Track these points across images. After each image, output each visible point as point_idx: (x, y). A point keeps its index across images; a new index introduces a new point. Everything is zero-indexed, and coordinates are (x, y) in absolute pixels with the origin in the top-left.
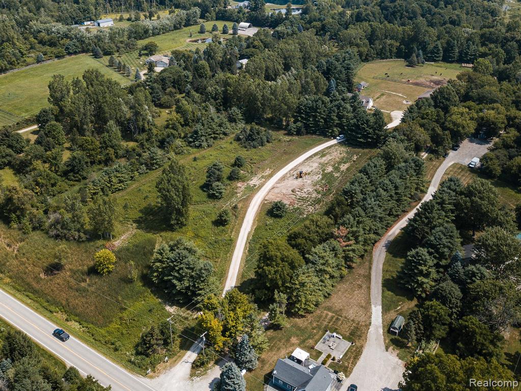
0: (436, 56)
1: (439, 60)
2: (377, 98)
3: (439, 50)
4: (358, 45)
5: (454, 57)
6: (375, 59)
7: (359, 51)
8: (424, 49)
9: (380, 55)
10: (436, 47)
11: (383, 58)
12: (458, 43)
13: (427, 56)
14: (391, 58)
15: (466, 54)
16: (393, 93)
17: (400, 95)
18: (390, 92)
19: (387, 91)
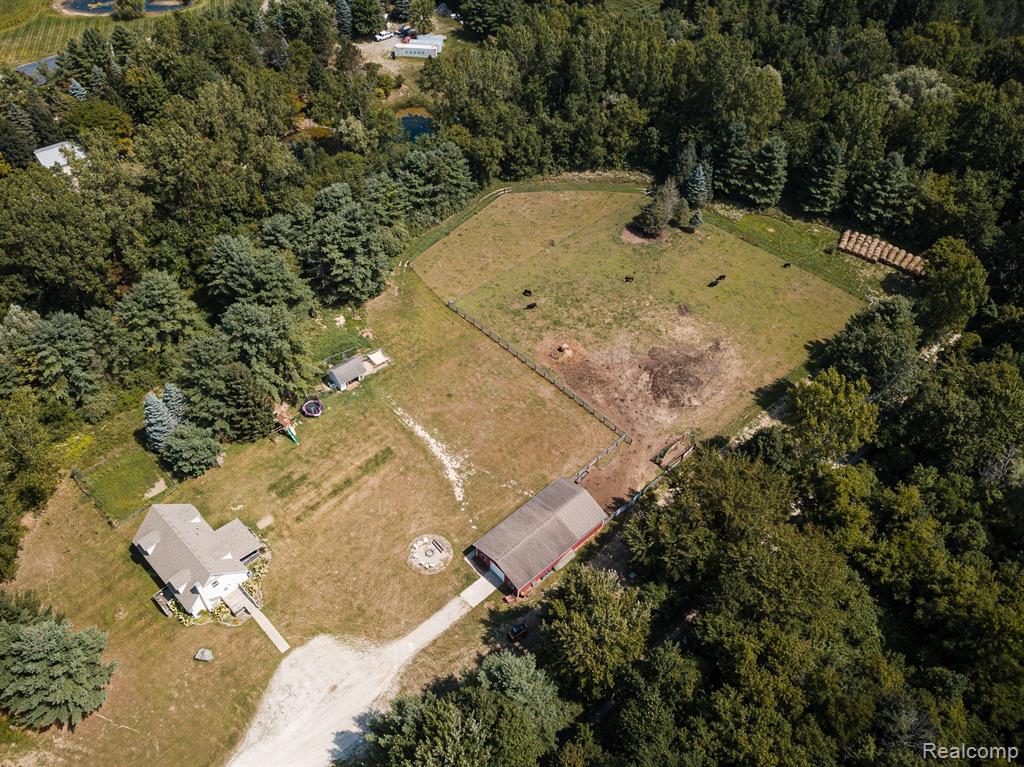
0: (756, 191)
1: (768, 205)
2: (335, 493)
3: (772, 170)
5: (823, 203)
8: (719, 160)
9: (570, 155)
10: (765, 156)
12: (850, 148)
13: (727, 185)
14: (609, 165)
16: (437, 448)
17: (452, 467)
18: (427, 436)
19: (426, 426)
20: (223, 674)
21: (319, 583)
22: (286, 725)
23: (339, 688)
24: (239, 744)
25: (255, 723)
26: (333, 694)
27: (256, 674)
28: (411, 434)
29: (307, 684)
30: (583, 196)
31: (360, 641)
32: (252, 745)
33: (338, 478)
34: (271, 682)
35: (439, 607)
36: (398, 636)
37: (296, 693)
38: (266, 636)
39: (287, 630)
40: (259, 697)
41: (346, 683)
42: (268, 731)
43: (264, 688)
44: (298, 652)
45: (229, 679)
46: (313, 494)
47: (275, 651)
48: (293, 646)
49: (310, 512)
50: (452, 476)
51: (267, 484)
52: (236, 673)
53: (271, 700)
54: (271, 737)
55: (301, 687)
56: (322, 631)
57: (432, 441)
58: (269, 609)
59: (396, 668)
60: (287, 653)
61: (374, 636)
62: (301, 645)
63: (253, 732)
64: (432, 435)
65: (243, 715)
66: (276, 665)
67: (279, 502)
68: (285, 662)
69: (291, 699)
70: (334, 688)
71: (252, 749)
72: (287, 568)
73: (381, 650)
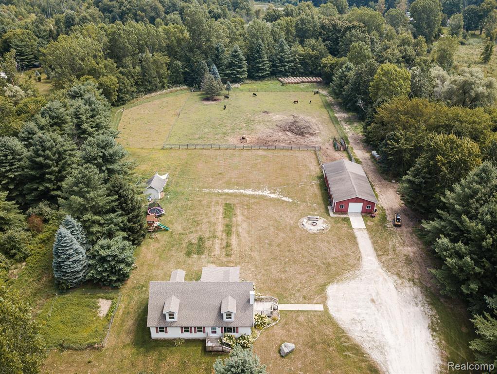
0: (238, 72)
1: (244, 78)
2: (229, 233)
3: (241, 60)
4: (94, 73)
5: (265, 69)
6: (135, 95)
7: (101, 84)
8: (219, 62)
10: (235, 56)
11: (150, 91)
13: (226, 75)
14: (163, 87)
15: (281, 61)
16: (249, 192)
17: (266, 193)
18: (237, 191)
19: (229, 189)
20: (312, 347)
21: (287, 269)
22: (384, 336)
23: (375, 298)
24: (379, 367)
25: (369, 351)
26: (377, 303)
27: (328, 331)
28: (227, 194)
29: (359, 311)
30: (165, 100)
31: (348, 274)
32: (386, 361)
33: (220, 228)
34: (342, 327)
35: (355, 238)
36: (359, 259)
37: (361, 319)
38: (302, 311)
39: (307, 299)
40: (348, 338)
41: (374, 295)
42: (381, 348)
43: (343, 332)
44: (330, 303)
45: (319, 347)
46: (217, 241)
47: (319, 314)
48: (324, 302)
49: (228, 249)
50: (273, 196)
51: (182, 254)
52: (317, 340)
53: (356, 334)
54: (386, 348)
55: (359, 314)
56: (325, 285)
57: (242, 191)
58: (282, 299)
59: (380, 270)
60: (326, 307)
61: (350, 268)
62: (326, 299)
63: (375, 356)
64: (238, 189)
65: (356, 354)
66: (330, 318)
67: (203, 256)
68: (332, 312)
69: (364, 323)
70: (373, 301)
71: (388, 363)
72: (259, 277)
73: (362, 270)
